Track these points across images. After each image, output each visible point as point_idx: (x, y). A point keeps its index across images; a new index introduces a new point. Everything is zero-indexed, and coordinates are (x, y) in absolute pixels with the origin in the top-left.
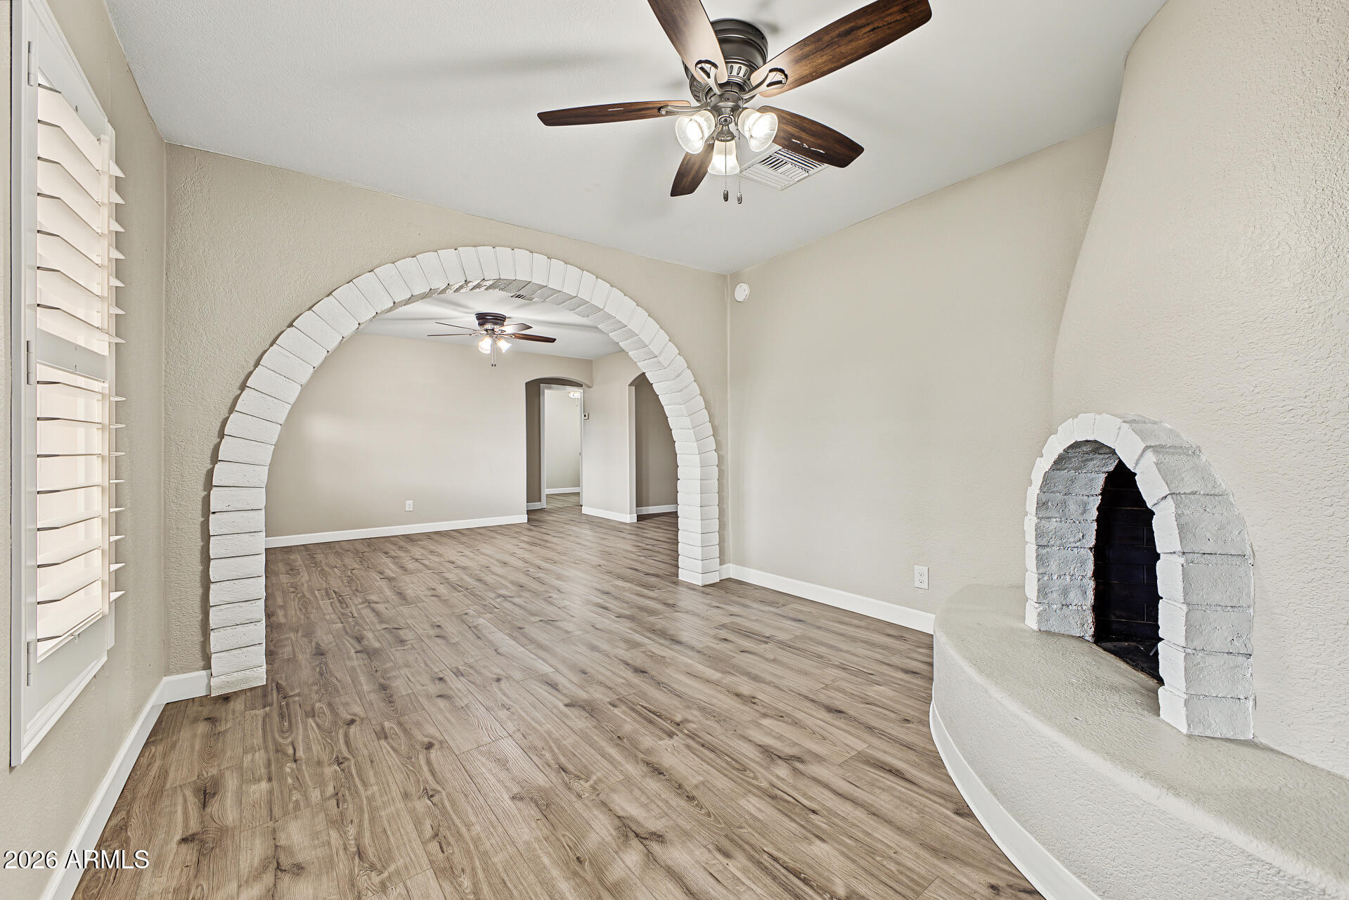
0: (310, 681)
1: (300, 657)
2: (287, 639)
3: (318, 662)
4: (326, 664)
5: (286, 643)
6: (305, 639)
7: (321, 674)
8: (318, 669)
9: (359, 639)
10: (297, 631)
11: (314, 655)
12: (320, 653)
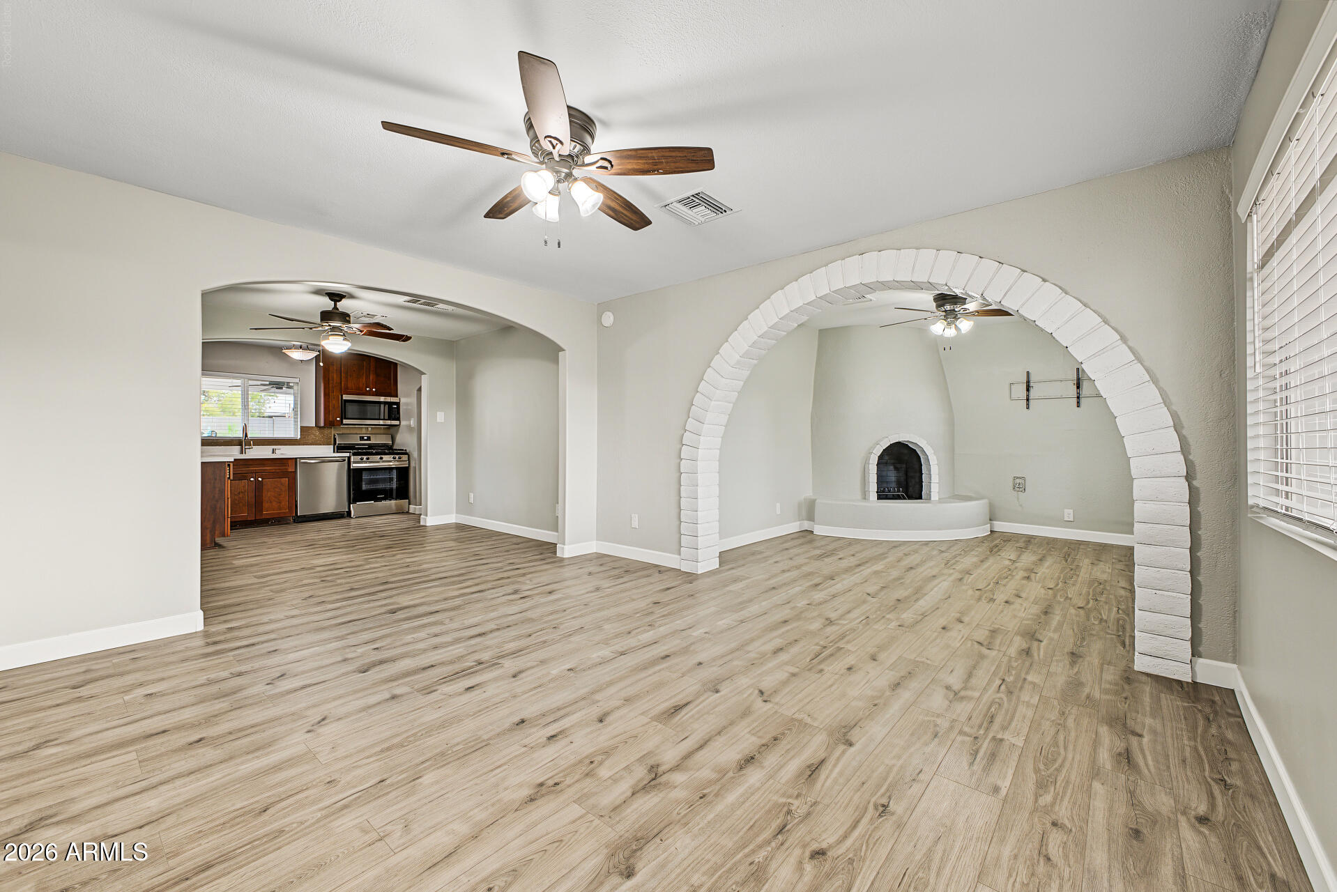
0: (1095, 638)
1: (1096, 661)
2: (1106, 692)
3: (1081, 649)
4: (1075, 644)
5: (1108, 686)
6: (1083, 679)
7: (1083, 639)
8: (1085, 644)
9: (1028, 652)
10: (1088, 697)
11: (1081, 657)
12: (1074, 656)
